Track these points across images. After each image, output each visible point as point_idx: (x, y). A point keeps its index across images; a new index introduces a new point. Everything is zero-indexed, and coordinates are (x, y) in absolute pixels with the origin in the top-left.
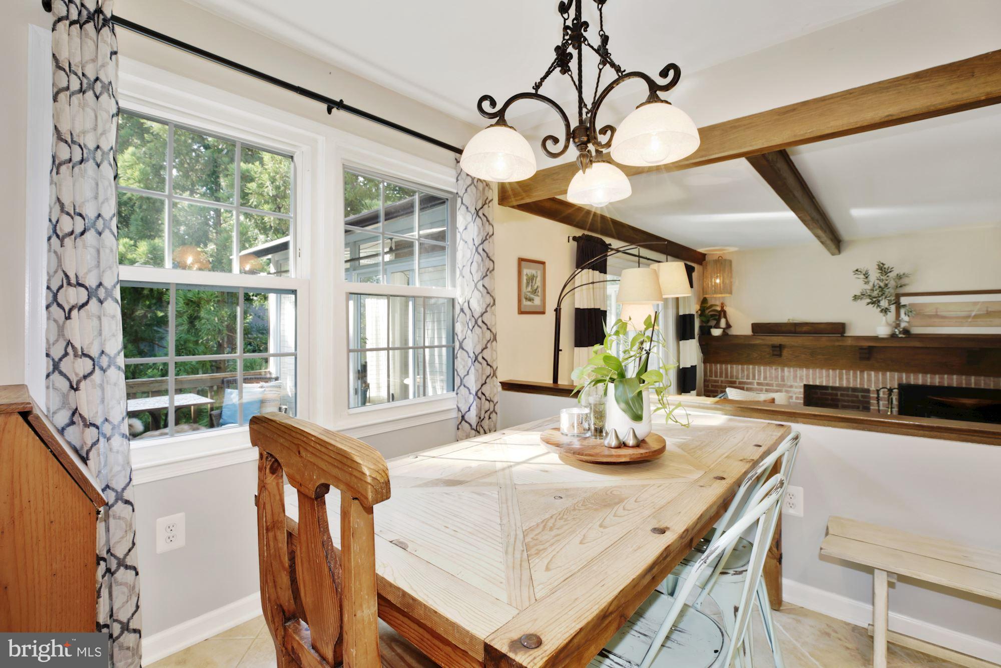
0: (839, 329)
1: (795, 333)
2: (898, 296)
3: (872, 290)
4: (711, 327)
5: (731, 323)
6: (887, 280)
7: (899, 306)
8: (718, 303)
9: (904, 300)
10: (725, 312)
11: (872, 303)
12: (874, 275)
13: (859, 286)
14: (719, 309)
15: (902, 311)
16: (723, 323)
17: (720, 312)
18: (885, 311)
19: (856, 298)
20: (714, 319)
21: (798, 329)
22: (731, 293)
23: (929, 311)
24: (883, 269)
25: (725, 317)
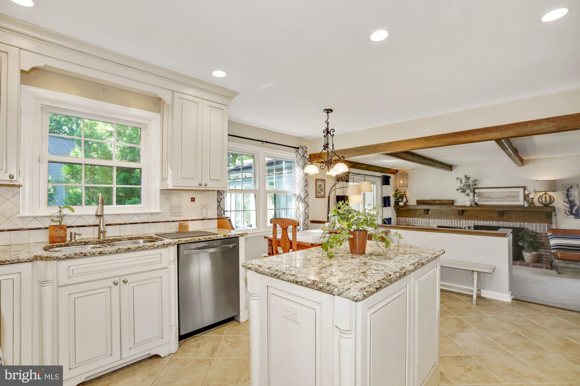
0: (451, 203)
1: (434, 204)
2: (474, 189)
3: (464, 187)
4: (399, 202)
5: (408, 200)
6: (467, 182)
7: (474, 193)
8: (403, 191)
9: (476, 191)
10: (405, 195)
11: (463, 192)
12: (464, 180)
13: (458, 185)
14: (403, 194)
15: (476, 195)
16: (404, 200)
17: (403, 195)
18: (468, 195)
19: (457, 190)
20: (401, 198)
21: (435, 202)
22: (407, 187)
23: (486, 195)
24: (467, 178)
25: (406, 197)
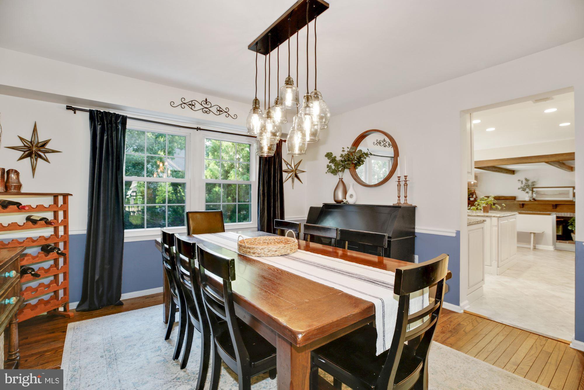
0: (514, 198)
1: (499, 199)
2: (533, 188)
3: (524, 186)
4: (470, 197)
5: (477, 196)
6: (527, 183)
7: (533, 191)
8: (473, 189)
9: (534, 190)
10: (475, 193)
11: (523, 190)
12: (524, 181)
13: (520, 185)
14: (473, 191)
15: (534, 193)
16: (474, 196)
17: (473, 192)
18: (527, 192)
19: (519, 189)
20: (472, 195)
21: (500, 198)
22: (477, 186)
23: (543, 193)
24: (527, 180)
25: (475, 194)
